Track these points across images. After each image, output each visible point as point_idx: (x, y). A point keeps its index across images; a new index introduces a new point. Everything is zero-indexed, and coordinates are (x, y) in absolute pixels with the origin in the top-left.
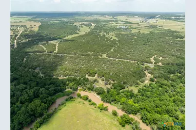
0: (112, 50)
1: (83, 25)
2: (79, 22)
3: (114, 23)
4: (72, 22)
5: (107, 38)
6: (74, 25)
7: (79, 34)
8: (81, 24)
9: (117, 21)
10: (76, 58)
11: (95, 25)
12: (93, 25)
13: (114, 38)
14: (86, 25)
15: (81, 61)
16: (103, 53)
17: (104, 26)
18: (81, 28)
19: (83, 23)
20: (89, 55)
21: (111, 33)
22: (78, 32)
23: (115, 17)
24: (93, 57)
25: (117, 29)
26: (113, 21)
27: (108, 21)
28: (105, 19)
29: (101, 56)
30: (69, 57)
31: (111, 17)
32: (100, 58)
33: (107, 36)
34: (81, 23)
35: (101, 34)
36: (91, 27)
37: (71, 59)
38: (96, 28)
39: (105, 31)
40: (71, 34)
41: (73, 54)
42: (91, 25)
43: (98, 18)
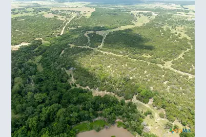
0: (181, 56)
1: (140, 14)
2: (137, 10)
3: (184, 14)
4: (128, 9)
5: (172, 34)
6: (130, 13)
7: (134, 25)
8: (139, 13)
9: (187, 12)
10: (125, 62)
11: (157, 15)
12: (154, 15)
13: (183, 35)
14: (145, 14)
15: (129, 68)
16: (166, 60)
17: (170, 16)
18: (138, 18)
19: (141, 11)
20: (144, 59)
21: (179, 28)
22: (133, 22)
23: (184, 6)
24: (149, 63)
25: (187, 22)
26: (182, 11)
27: (174, 11)
28: (170, 8)
29: (163, 64)
31: (179, 6)
32: (160, 69)
33: (173, 31)
34: (138, 12)
35: (165, 28)
36: (151, 17)
37: (117, 62)
38: (157, 19)
39: (170, 23)
40: (125, 24)
41: (120, 54)
42: (151, 15)
43: (161, 6)
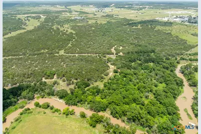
0: (70, 45)
1: (29, 18)
2: (24, 14)
3: (68, 14)
4: (13, 14)
5: (61, 31)
6: (17, 18)
7: (25, 29)
8: (28, 17)
9: (70, 12)
10: (27, 60)
11: (45, 17)
12: (43, 17)
13: (70, 31)
14: (34, 18)
15: (33, 62)
16: (59, 50)
17: (57, 17)
18: (27, 22)
19: (29, 15)
20: (43, 53)
21: (66, 26)
22: (23, 27)
23: (68, 7)
24: (48, 55)
25: (72, 21)
26: (66, 11)
27: (60, 12)
28: (57, 9)
29: (58, 53)
30: (16, 59)
31: (64, 7)
32: (57, 56)
33: (62, 29)
34: (26, 15)
35: (55, 27)
36: (41, 20)
38: (46, 20)
39: (59, 23)
40: (15, 29)
41: (21, 55)
42: (40, 17)
43: (47, 8)
